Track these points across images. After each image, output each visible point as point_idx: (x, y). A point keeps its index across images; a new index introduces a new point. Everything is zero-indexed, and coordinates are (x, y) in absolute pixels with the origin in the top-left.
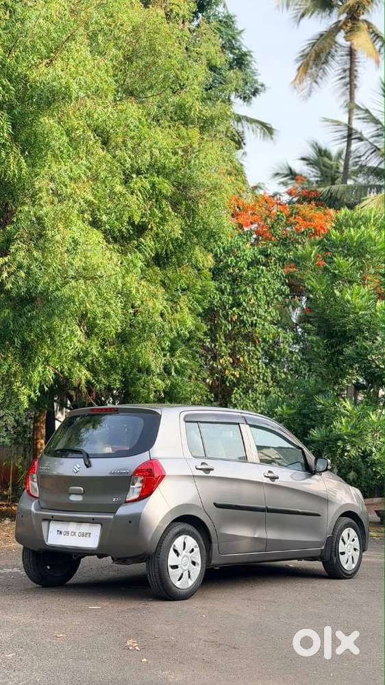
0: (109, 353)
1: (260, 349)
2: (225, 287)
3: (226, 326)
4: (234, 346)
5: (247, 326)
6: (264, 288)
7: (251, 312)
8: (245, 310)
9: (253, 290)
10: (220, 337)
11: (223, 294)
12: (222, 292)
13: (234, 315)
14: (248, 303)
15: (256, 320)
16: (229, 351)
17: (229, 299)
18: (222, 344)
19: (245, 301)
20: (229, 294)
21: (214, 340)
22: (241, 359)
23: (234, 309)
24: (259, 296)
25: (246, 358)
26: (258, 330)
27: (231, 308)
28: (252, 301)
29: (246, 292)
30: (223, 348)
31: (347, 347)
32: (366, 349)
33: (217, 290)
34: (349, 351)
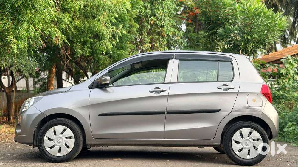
0: (76, 24)
1: (165, 40)
2: (147, 5)
3: (147, 26)
4: (152, 38)
5: (159, 26)
6: (168, 7)
7: (161, 19)
8: (157, 18)
9: (162, 7)
10: (144, 32)
11: (146, 9)
12: (146, 8)
13: (152, 21)
14: (159, 14)
15: (164, 24)
16: (149, 40)
17: (149, 12)
18: (146, 36)
19: (157, 13)
20: (149, 9)
21: (141, 34)
22: (156, 45)
23: (152, 17)
24: (165, 11)
25: (158, 44)
26: (165, 29)
27: (150, 17)
28: (161, 14)
29: (158, 8)
30: (146, 39)
31: (219, 29)
32: (230, 30)
33: (143, 7)
34: (220, 31)
